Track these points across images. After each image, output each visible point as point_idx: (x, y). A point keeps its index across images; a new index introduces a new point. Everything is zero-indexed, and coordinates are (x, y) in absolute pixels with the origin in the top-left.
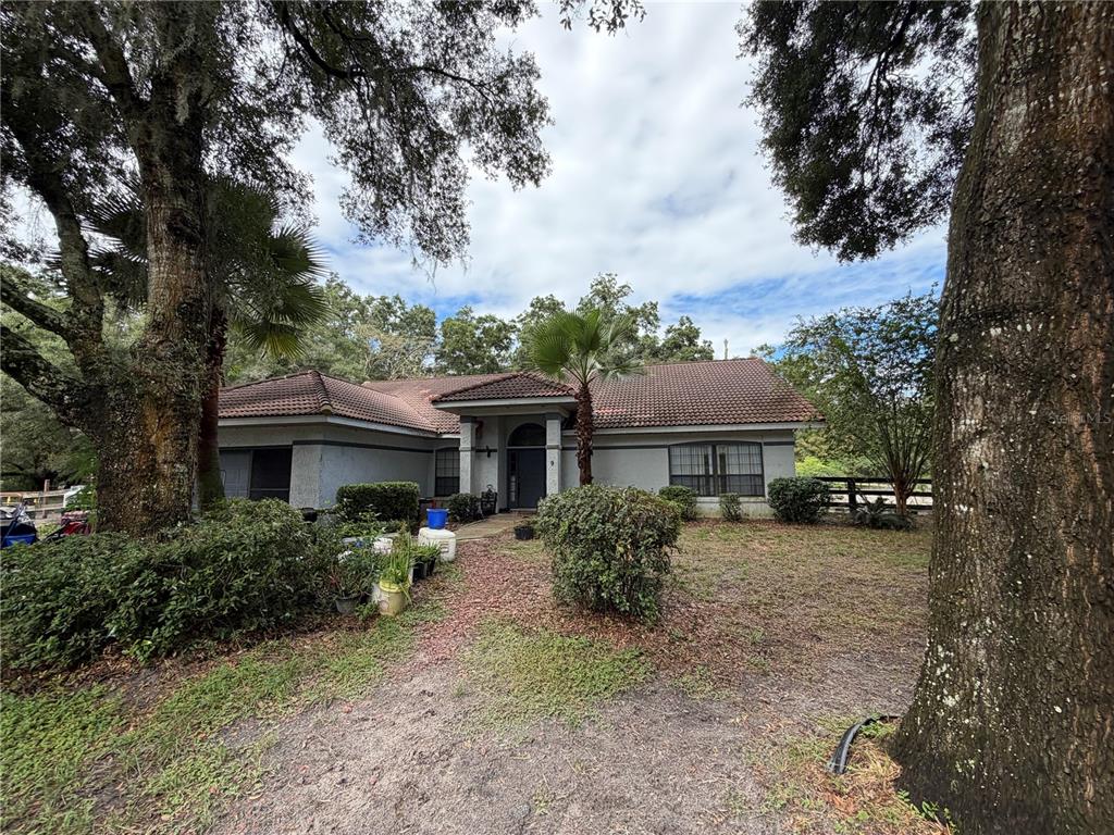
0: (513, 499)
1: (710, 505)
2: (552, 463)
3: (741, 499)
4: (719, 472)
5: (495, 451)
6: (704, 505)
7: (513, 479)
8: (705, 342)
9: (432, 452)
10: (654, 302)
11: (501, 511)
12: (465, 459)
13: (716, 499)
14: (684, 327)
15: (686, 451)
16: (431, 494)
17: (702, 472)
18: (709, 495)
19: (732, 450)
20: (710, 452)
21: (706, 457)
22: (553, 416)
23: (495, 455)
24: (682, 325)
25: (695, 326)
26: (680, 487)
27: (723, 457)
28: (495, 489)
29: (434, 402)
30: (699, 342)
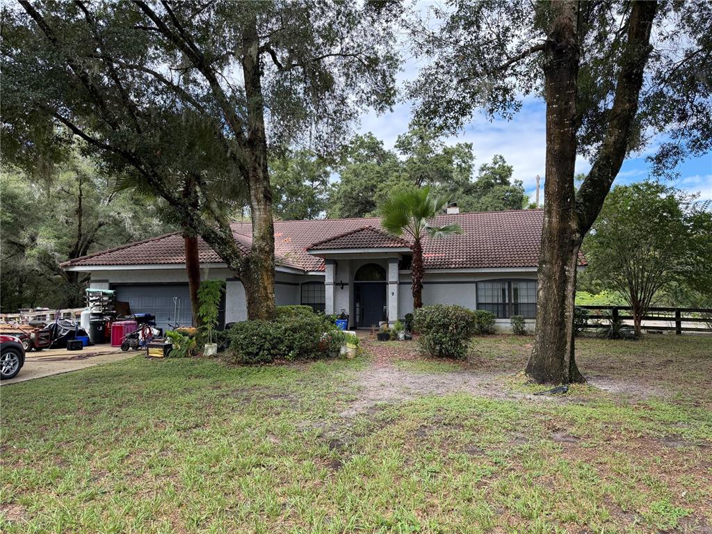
0: (358, 320)
1: (505, 324)
2: (393, 294)
3: (526, 321)
4: (513, 302)
5: (347, 284)
6: (501, 325)
7: (358, 305)
8: (516, 182)
9: (298, 284)
10: (469, 143)
12: (329, 290)
13: (509, 320)
14: (497, 166)
15: (489, 286)
17: (500, 301)
18: (505, 317)
19: (523, 286)
20: (506, 287)
21: (504, 290)
22: (393, 260)
23: (346, 288)
24: (495, 164)
25: (508, 164)
26: (483, 311)
27: (516, 290)
28: (347, 312)
29: (308, 250)
30: (511, 180)
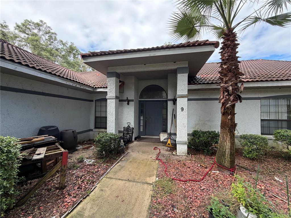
0: (142, 130)
2: (182, 109)
5: (132, 101)
7: (142, 118)
9: (93, 101)
11: (136, 139)
12: (111, 105)
16: (92, 126)
22: (182, 70)
23: (132, 104)
28: (132, 125)
